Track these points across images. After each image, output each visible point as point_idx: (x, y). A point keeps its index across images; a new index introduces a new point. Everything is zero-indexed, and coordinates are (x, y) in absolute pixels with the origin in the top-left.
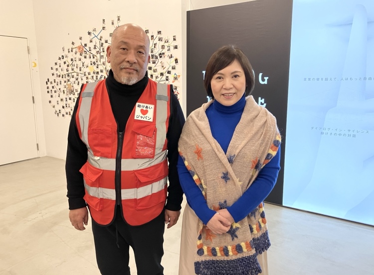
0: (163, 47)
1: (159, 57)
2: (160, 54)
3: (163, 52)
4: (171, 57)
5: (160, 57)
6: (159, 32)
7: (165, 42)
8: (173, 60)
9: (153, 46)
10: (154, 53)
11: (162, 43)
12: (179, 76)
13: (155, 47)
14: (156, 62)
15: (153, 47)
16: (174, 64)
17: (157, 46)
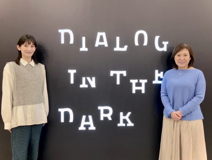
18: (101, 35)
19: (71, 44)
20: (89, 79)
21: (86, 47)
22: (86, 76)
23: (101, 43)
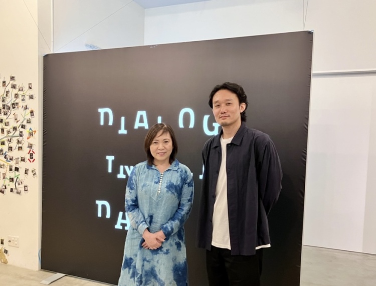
0: (16, 96)
1: (11, 108)
2: (13, 104)
3: (16, 102)
4: (26, 108)
5: (14, 108)
6: (12, 78)
7: (19, 90)
8: (28, 111)
9: (5, 94)
10: (6, 103)
11: (15, 91)
12: (35, 131)
13: (7, 95)
14: (8, 114)
15: (5, 96)
16: (28, 116)
17: (9, 95)
18: (142, 114)
19: (110, 126)
20: (126, 167)
21: (126, 128)
22: (124, 165)
23: (141, 125)
